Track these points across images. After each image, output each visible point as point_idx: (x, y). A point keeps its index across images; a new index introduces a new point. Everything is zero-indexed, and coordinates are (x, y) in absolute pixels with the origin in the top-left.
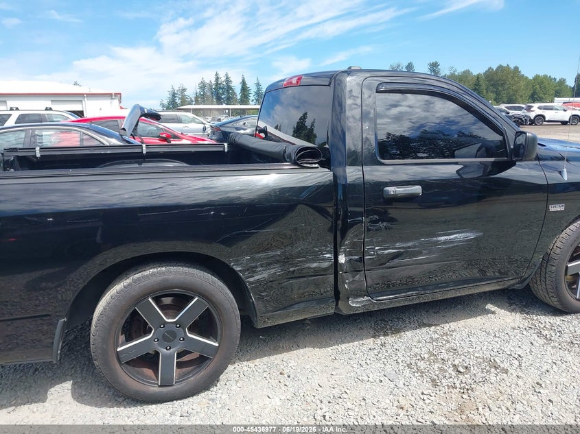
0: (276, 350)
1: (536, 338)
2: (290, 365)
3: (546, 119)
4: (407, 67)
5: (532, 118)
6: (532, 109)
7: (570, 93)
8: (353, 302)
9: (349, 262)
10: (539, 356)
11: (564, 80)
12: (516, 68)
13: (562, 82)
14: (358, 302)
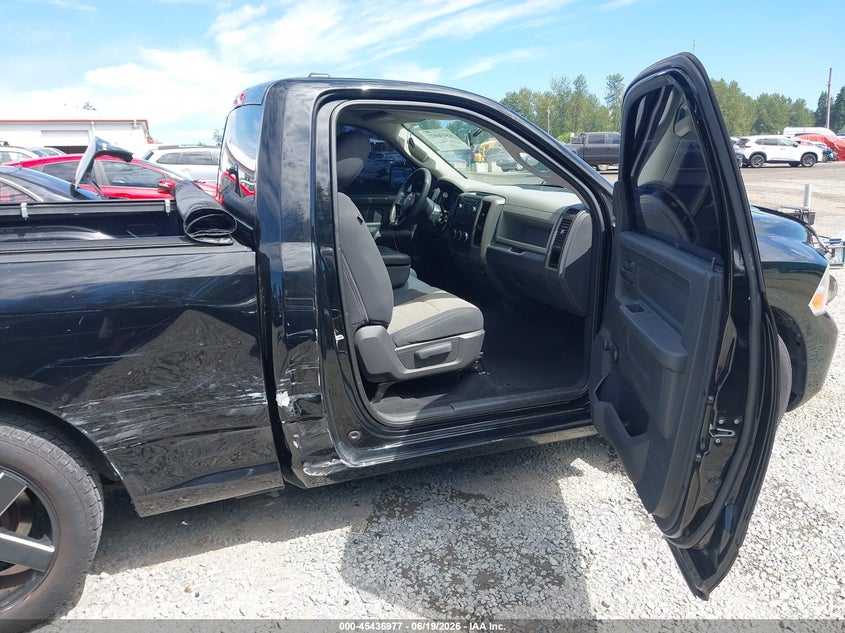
0: (201, 546)
1: (631, 518)
2: (210, 573)
3: (768, 159)
4: (576, 83)
5: (748, 157)
6: (747, 144)
7: (810, 121)
8: (312, 470)
9: (296, 404)
10: (624, 551)
11: (803, 101)
12: (734, 85)
13: (800, 104)
14: (320, 469)
